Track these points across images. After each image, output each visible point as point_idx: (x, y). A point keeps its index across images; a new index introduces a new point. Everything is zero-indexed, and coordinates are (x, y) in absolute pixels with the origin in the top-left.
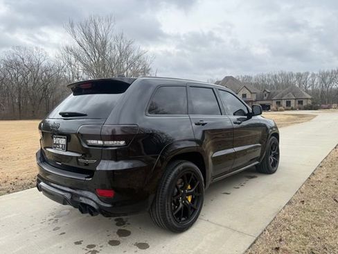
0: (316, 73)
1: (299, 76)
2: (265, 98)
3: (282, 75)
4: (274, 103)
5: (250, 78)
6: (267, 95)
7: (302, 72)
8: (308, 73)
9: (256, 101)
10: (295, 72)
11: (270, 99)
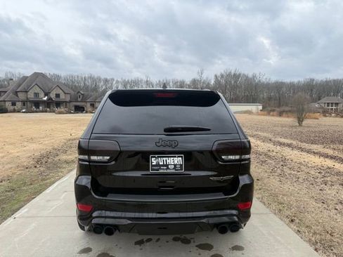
0: (119, 80)
1: (106, 81)
2: (79, 99)
3: (90, 78)
4: (88, 105)
5: (58, 77)
6: (81, 97)
7: (108, 78)
8: (113, 80)
9: (70, 102)
10: (103, 77)
11: (84, 100)
